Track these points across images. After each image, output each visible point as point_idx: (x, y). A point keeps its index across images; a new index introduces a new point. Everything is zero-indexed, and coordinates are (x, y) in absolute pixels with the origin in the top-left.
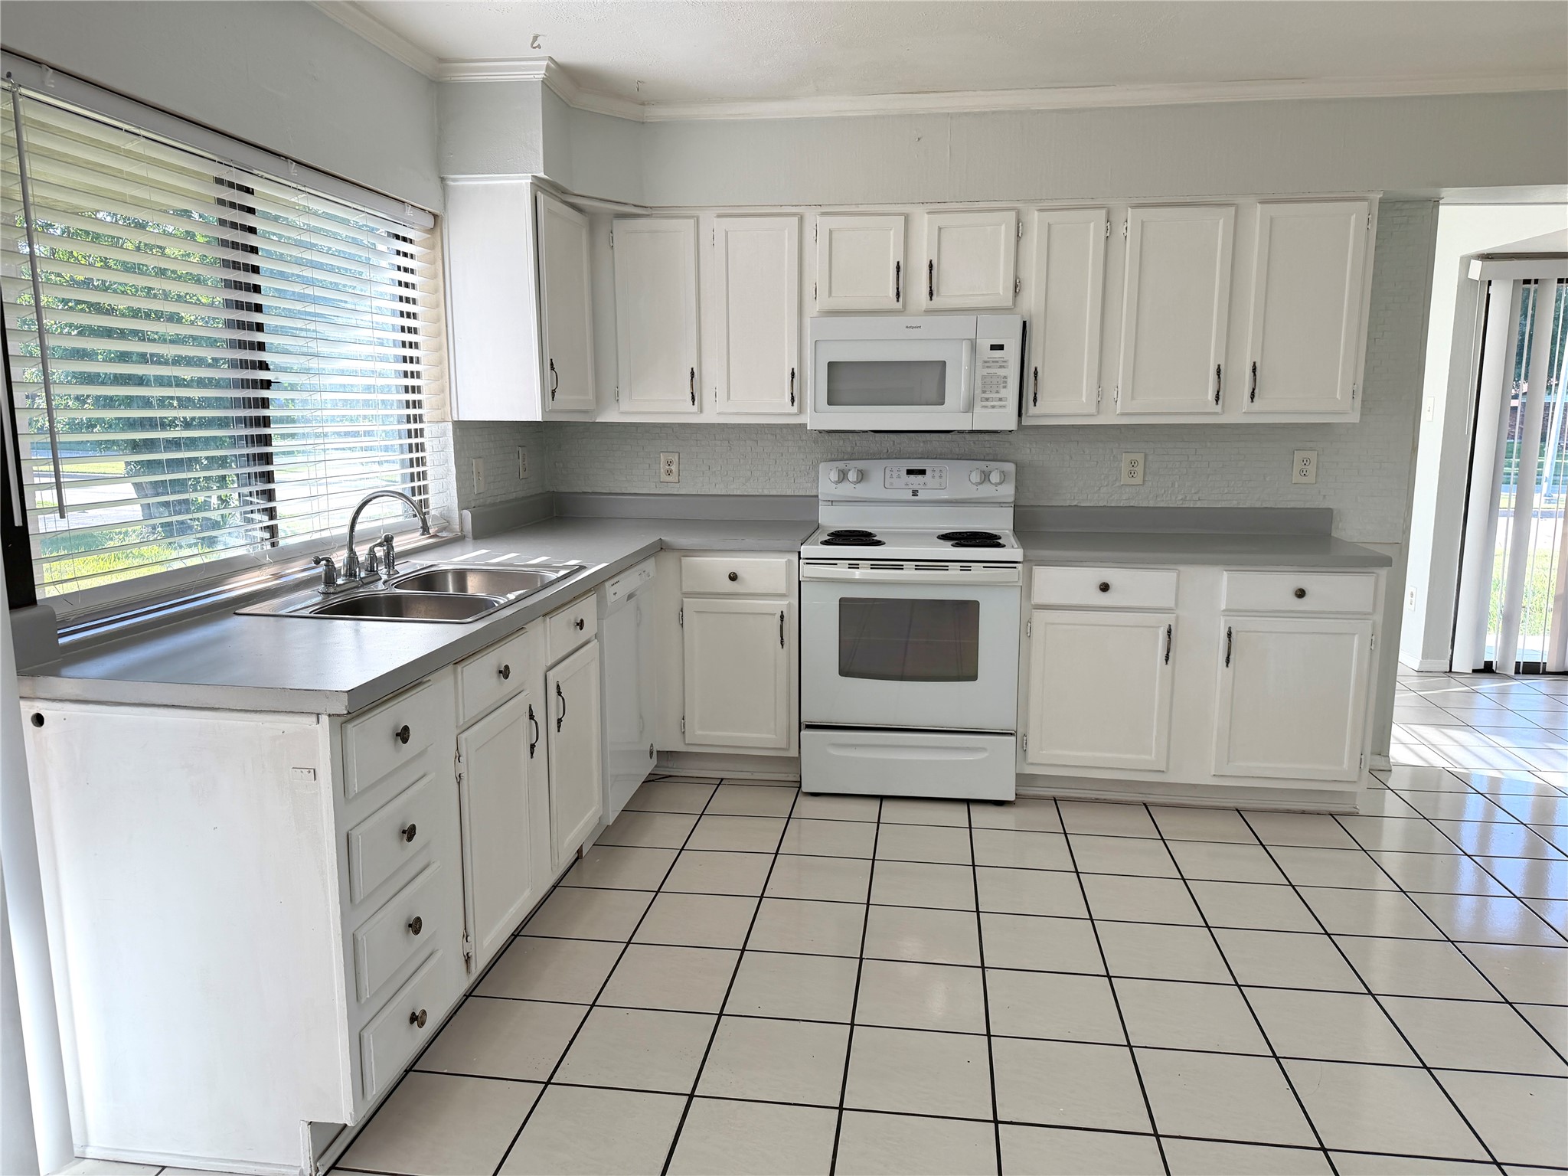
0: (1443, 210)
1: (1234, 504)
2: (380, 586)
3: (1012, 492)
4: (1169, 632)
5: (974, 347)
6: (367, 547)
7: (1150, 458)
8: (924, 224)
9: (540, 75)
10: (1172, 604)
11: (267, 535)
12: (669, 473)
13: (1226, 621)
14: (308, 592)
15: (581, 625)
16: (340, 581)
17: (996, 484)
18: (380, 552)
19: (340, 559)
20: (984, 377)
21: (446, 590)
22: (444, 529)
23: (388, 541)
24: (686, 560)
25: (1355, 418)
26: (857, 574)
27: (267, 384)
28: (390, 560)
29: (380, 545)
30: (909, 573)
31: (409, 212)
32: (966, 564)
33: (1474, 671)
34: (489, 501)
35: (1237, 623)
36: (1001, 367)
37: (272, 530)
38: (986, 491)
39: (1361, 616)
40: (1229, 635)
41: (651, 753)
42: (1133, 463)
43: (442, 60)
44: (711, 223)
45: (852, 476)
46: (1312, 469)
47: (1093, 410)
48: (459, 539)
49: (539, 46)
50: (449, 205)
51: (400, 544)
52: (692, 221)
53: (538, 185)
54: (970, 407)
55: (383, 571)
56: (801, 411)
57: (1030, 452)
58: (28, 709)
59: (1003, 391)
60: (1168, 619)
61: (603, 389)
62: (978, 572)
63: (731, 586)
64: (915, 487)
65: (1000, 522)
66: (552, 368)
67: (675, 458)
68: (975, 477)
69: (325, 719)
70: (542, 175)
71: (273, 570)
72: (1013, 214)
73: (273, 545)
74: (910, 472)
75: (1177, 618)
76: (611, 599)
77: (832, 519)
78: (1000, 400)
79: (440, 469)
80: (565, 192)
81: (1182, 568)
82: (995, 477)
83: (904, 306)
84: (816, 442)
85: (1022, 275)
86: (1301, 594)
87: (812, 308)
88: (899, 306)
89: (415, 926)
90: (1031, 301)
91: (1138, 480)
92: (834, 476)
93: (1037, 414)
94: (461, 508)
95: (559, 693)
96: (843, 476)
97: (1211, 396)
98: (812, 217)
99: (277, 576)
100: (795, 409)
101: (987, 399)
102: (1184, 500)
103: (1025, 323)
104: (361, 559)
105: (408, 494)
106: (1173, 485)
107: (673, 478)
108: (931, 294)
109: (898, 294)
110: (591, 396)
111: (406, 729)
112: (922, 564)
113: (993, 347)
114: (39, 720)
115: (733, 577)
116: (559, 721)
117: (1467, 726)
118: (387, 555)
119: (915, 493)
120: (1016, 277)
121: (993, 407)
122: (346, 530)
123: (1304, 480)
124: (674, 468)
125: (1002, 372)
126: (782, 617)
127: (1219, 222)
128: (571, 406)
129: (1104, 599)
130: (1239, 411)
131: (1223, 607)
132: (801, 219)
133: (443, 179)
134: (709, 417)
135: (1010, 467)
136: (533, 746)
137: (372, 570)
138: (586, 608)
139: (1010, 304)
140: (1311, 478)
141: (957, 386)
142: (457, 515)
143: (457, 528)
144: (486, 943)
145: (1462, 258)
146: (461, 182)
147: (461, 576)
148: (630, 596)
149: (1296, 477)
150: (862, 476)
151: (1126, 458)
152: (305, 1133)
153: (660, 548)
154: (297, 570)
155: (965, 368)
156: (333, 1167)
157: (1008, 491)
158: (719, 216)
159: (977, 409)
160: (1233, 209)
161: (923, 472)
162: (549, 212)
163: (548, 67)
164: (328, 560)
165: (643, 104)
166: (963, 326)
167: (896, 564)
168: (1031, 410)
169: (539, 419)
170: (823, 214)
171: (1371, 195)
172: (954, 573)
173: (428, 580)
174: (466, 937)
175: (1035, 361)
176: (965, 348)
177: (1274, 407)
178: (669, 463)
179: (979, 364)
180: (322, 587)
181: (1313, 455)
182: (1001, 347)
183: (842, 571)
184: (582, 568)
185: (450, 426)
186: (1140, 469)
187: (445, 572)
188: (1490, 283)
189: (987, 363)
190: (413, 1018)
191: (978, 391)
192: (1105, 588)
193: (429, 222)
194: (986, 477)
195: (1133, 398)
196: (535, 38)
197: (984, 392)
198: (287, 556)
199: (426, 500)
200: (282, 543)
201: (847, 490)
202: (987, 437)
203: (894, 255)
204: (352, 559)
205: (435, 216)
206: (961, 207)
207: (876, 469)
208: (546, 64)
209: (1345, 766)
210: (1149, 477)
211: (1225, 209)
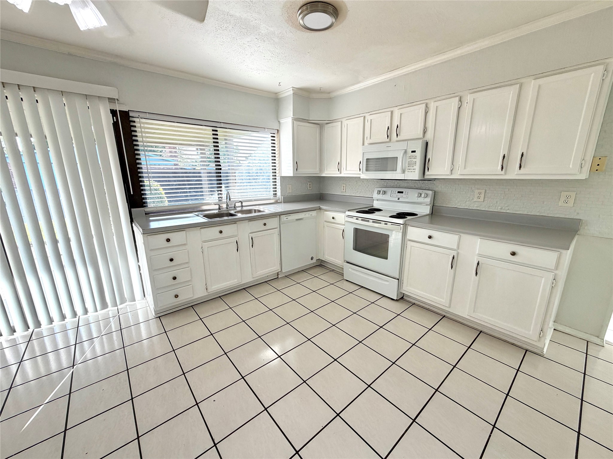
1: (526, 213)
3: (431, 200)
4: (453, 258)
5: (406, 152)
7: (488, 191)
8: (397, 113)
9: (292, 92)
10: (456, 248)
12: (344, 189)
13: (477, 259)
15: (265, 224)
16: (223, 209)
17: (424, 198)
20: (409, 162)
24: (325, 212)
25: (584, 177)
26: (357, 221)
28: (242, 206)
29: (239, 202)
30: (371, 223)
32: (386, 222)
35: (482, 260)
36: (414, 158)
38: (421, 200)
39: (548, 270)
40: (478, 264)
42: (480, 193)
43: (276, 93)
44: (345, 122)
45: (382, 192)
46: (571, 200)
47: (449, 173)
48: (280, 202)
49: (280, 85)
50: (280, 128)
52: (340, 122)
53: (292, 119)
54: (404, 172)
55: (238, 208)
59: (414, 166)
60: (454, 253)
61: (322, 167)
62: (389, 226)
63: (332, 220)
64: (399, 197)
66: (296, 163)
67: (345, 186)
68: (416, 195)
70: (293, 117)
72: (425, 105)
73: (220, 201)
74: (399, 192)
75: (458, 254)
76: (284, 219)
77: (376, 205)
78: (414, 169)
79: (279, 187)
81: (462, 235)
82: (423, 195)
83: (390, 140)
85: (427, 126)
86: (513, 254)
87: (366, 143)
88: (388, 140)
89: (175, 278)
90: (430, 135)
91: (482, 199)
92: (377, 192)
93: (429, 174)
94: (281, 196)
95: (252, 239)
96: (379, 192)
97: (500, 167)
100: (361, 172)
101: (410, 169)
102: (502, 209)
103: (427, 143)
106: (497, 202)
107: (344, 191)
108: (397, 135)
109: (388, 136)
110: (317, 170)
111: (169, 239)
112: (375, 221)
113: (412, 152)
115: (333, 218)
116: (252, 246)
119: (399, 199)
120: (425, 127)
121: (411, 172)
123: (566, 205)
125: (414, 160)
127: (511, 93)
129: (429, 241)
130: (514, 173)
131: (477, 253)
132: (365, 117)
133: (279, 121)
134: (342, 175)
135: (431, 192)
136: (237, 250)
137: (235, 207)
138: (269, 221)
139: (422, 136)
140: (570, 204)
141: (400, 165)
142: (280, 197)
143: (280, 200)
144: (214, 287)
146: (282, 121)
148: (298, 220)
149: (561, 203)
150: (385, 193)
151: (477, 191)
153: (319, 209)
155: (402, 159)
156: (159, 317)
157: (428, 200)
158: (346, 120)
159: (406, 173)
160: (519, 85)
161: (402, 192)
162: (296, 123)
163: (293, 90)
164: (220, 205)
166: (403, 146)
167: (368, 220)
168: (427, 173)
169: (293, 176)
170: (370, 115)
174: (206, 284)
175: (429, 156)
176: (403, 152)
179: (407, 157)
181: (573, 195)
182: (415, 152)
183: (354, 220)
185: (279, 177)
186: (482, 195)
189: (410, 157)
190: (175, 297)
191: (407, 167)
192: (430, 237)
193: (276, 131)
194: (420, 195)
195: (465, 168)
196: (280, 83)
197: (409, 167)
201: (381, 196)
203: (387, 125)
204: (227, 206)
205: (278, 130)
206: (408, 105)
207: (389, 191)
208: (291, 89)
209: (531, 332)
210: (486, 199)
211: (514, 86)
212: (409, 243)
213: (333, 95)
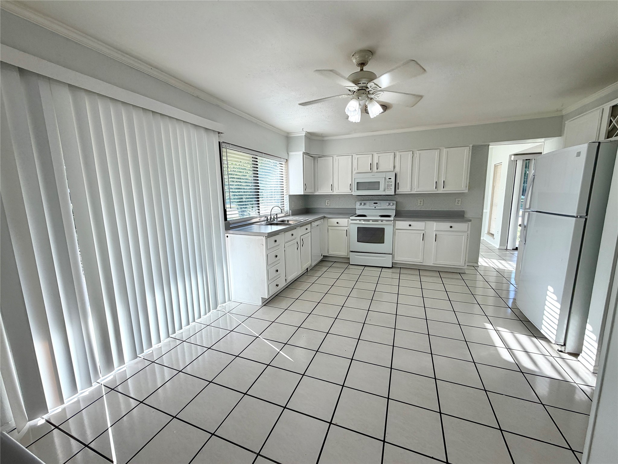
0: (490, 147)
2: (275, 222)
3: (395, 207)
4: (423, 234)
5: (385, 179)
6: (273, 216)
7: (424, 200)
8: (376, 156)
9: (304, 134)
10: (424, 229)
11: (258, 213)
12: (328, 204)
13: (435, 233)
14: (264, 222)
15: (307, 229)
16: (269, 221)
17: (392, 206)
18: (275, 216)
19: (269, 218)
20: (387, 184)
21: (286, 222)
22: (286, 214)
23: (277, 214)
24: (329, 220)
25: (467, 191)
26: (360, 222)
27: (259, 189)
28: (277, 218)
29: (275, 215)
30: (371, 222)
31: (282, 159)
32: (382, 221)
33: (513, 249)
34: (295, 209)
35: (437, 233)
37: (259, 212)
38: (390, 207)
39: (465, 232)
40: (436, 235)
41: (322, 256)
42: (421, 201)
43: (288, 133)
44: (335, 157)
45: (363, 204)
46: (460, 202)
47: (410, 191)
48: (289, 215)
50: (289, 158)
51: (278, 216)
52: (332, 157)
53: (304, 153)
54: (384, 190)
55: (276, 220)
56: (352, 191)
57: (399, 199)
58: (226, 235)
59: (391, 187)
60: (423, 232)
61: (315, 188)
62: (384, 222)
63: (337, 225)
64: (375, 206)
65: (393, 213)
66: (305, 185)
67: (329, 201)
68: (387, 204)
69: (264, 237)
70: (304, 151)
71: (259, 219)
72: (393, 153)
73: (259, 215)
74: (374, 203)
75: (425, 232)
76: (313, 225)
77: (358, 212)
78: (391, 189)
79: (286, 203)
80: (309, 154)
81: (426, 222)
82: (391, 204)
83: (372, 171)
84: (356, 197)
86: (451, 227)
87: (354, 172)
88: (371, 171)
89: (277, 271)
90: (397, 170)
91: (422, 205)
92: (359, 204)
93: (398, 192)
94: (290, 210)
95: (302, 240)
96: (361, 204)
97: (435, 188)
98: (354, 156)
99: (259, 220)
100: (351, 191)
101: (388, 189)
102: (432, 209)
103: (396, 174)
104: (272, 218)
105: (281, 207)
106: (429, 205)
107: (329, 205)
108: (377, 169)
109: (371, 169)
110: (313, 190)
111: (276, 240)
112: (374, 221)
113: (389, 179)
114: (227, 237)
115: (337, 223)
116: (302, 245)
117: (504, 260)
118: (276, 217)
119: (375, 207)
120: (394, 165)
122: (270, 213)
123: (458, 204)
124: (329, 203)
125: (391, 183)
126: (347, 231)
127: (437, 152)
128: (309, 192)
129: (410, 228)
130: (441, 190)
131: (435, 230)
132: (352, 156)
133: (288, 153)
134: (334, 193)
135: (395, 202)
136: (297, 248)
137: (274, 219)
138: (308, 226)
139: (393, 170)
140: (459, 204)
141: (382, 186)
142: (289, 211)
143: (289, 213)
144: (289, 278)
145: (510, 155)
146: (291, 154)
147: (288, 221)
148: (317, 226)
149: (456, 204)
150: (365, 204)
151: (419, 200)
152: (261, 299)
153: (324, 217)
154: (263, 219)
155: (383, 183)
156: (265, 305)
157: (394, 207)
158: (337, 156)
159: (386, 191)
160: (439, 150)
161: (377, 203)
162: (305, 157)
163: (306, 133)
164: (267, 217)
165: (323, 137)
166: (384, 175)
167: (368, 220)
168: (397, 191)
169: (303, 194)
170: (356, 155)
171: (470, 145)
172: (380, 222)
173: (283, 221)
174: (286, 276)
175: (398, 181)
176: (384, 179)
177: (449, 189)
178: (328, 202)
179: (386, 182)
180: (266, 221)
181: (460, 199)
182: (390, 179)
183: (358, 222)
184: (308, 219)
185: (288, 196)
186: (422, 202)
187: (285, 220)
188: (517, 160)
189: (388, 182)
190: (277, 285)
191: (386, 188)
192: (410, 225)
193: (286, 160)
194: (389, 204)
195: (418, 188)
196: (303, 129)
197: (388, 187)
198: (261, 217)
199: (284, 209)
200: (260, 215)
201: (362, 207)
202: (390, 196)
203: (370, 162)
204: (271, 218)
205: (287, 160)
206: (383, 152)
207: (368, 203)
208: (305, 132)
209: (461, 263)
210: (424, 204)
211: (438, 150)
212: (397, 231)
213: (326, 138)
